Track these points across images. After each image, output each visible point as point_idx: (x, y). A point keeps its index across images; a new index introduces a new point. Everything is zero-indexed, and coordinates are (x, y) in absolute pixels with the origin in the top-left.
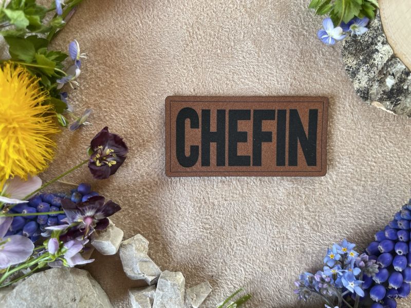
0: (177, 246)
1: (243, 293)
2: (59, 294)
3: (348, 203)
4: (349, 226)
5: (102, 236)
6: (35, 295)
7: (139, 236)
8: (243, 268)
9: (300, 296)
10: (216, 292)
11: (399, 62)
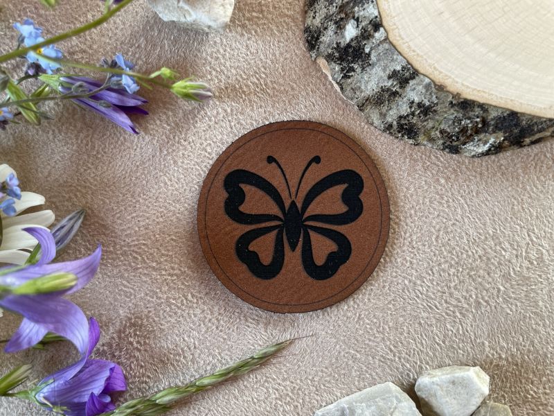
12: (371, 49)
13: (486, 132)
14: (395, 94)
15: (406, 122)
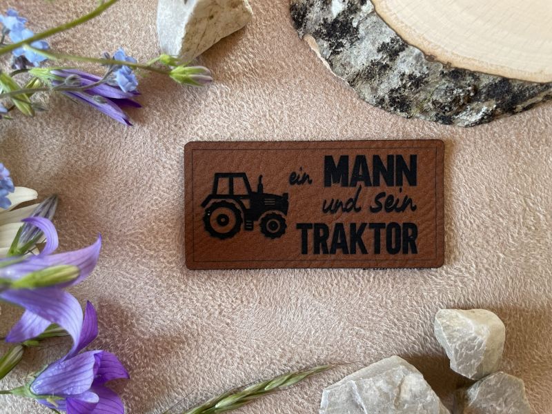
12: (359, 23)
13: (478, 100)
14: (385, 67)
15: (399, 95)
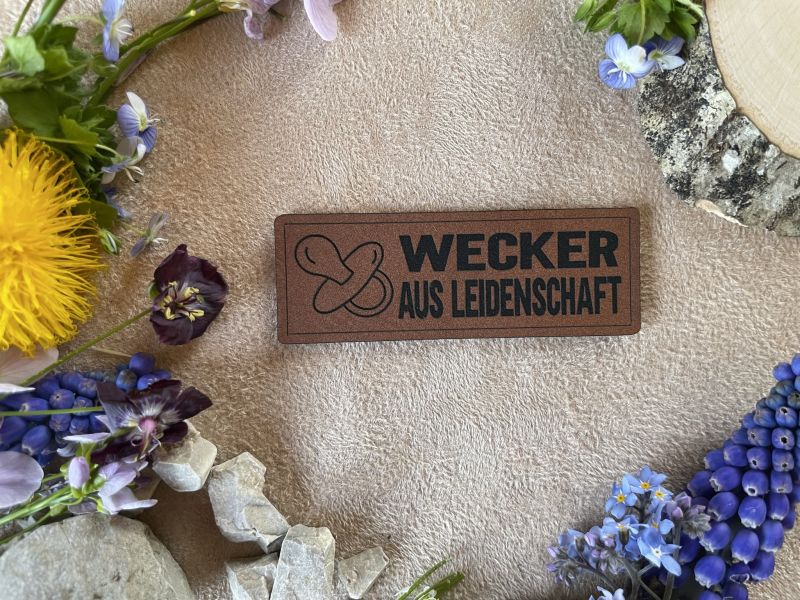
0: (321, 477)
1: (450, 569)
2: (88, 566)
3: (653, 395)
4: (654, 441)
5: (174, 454)
6: (42, 568)
7: (247, 456)
8: (450, 520)
9: (557, 575)
10: (395, 568)
11: (747, 124)
